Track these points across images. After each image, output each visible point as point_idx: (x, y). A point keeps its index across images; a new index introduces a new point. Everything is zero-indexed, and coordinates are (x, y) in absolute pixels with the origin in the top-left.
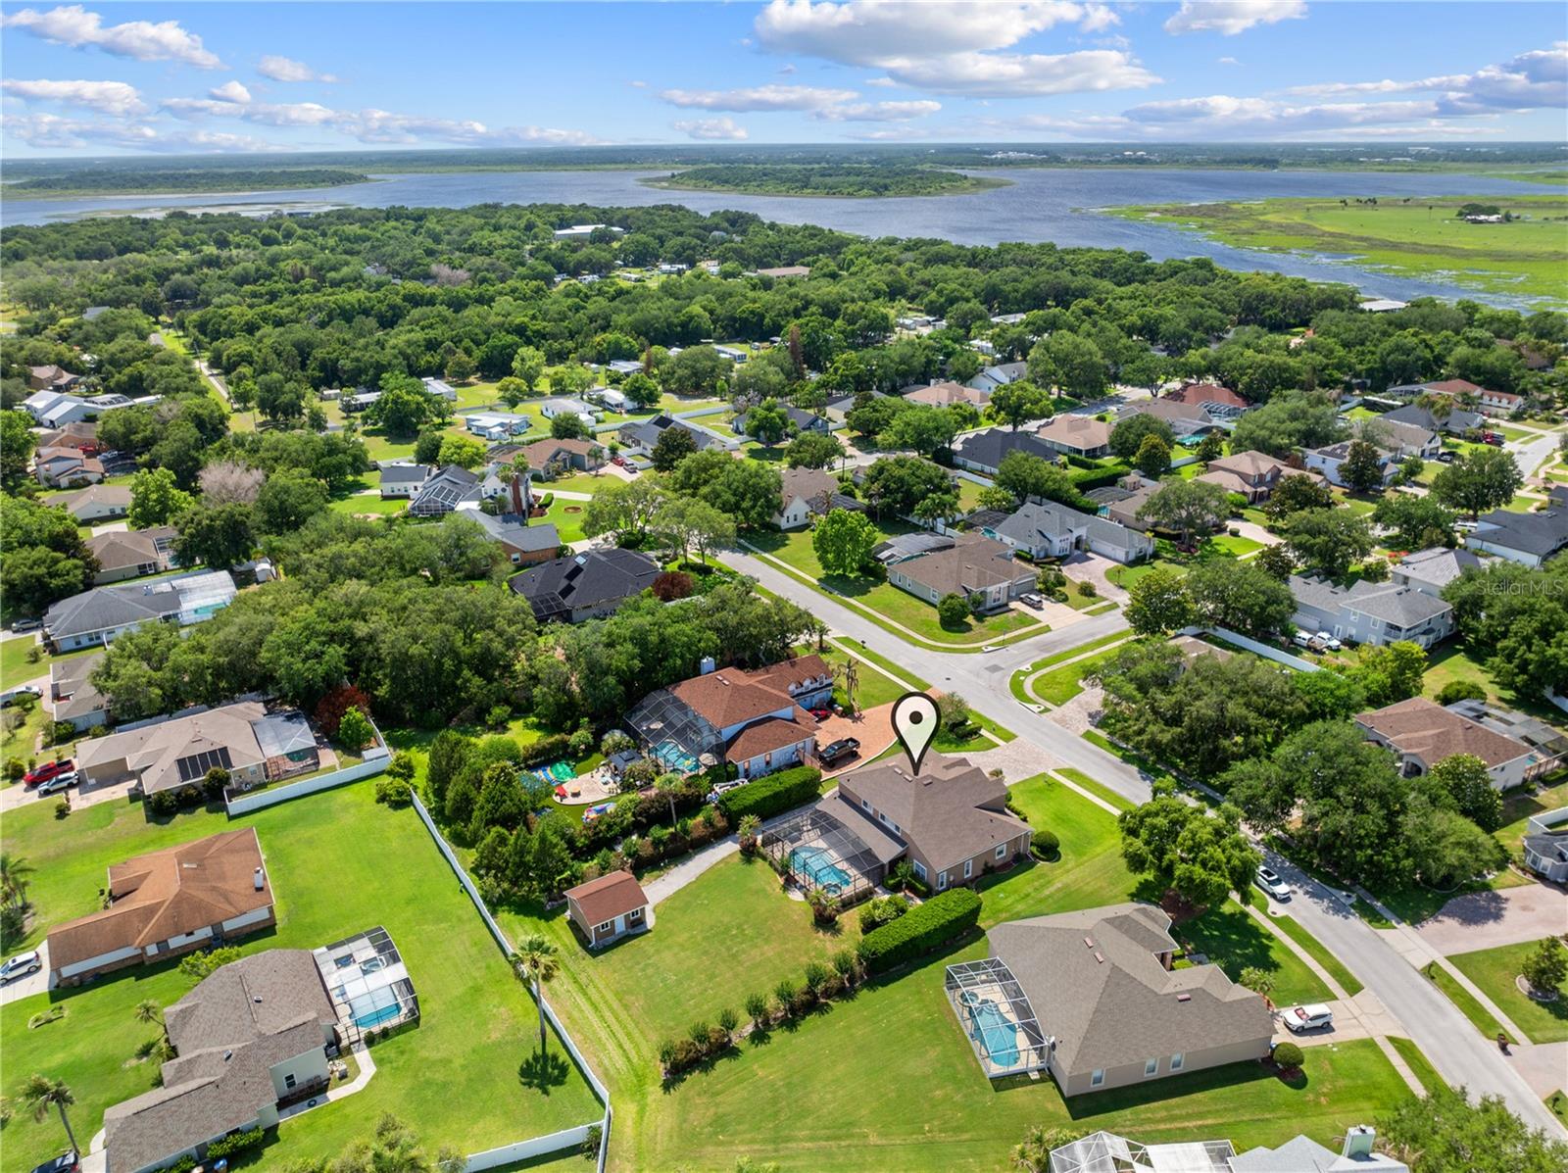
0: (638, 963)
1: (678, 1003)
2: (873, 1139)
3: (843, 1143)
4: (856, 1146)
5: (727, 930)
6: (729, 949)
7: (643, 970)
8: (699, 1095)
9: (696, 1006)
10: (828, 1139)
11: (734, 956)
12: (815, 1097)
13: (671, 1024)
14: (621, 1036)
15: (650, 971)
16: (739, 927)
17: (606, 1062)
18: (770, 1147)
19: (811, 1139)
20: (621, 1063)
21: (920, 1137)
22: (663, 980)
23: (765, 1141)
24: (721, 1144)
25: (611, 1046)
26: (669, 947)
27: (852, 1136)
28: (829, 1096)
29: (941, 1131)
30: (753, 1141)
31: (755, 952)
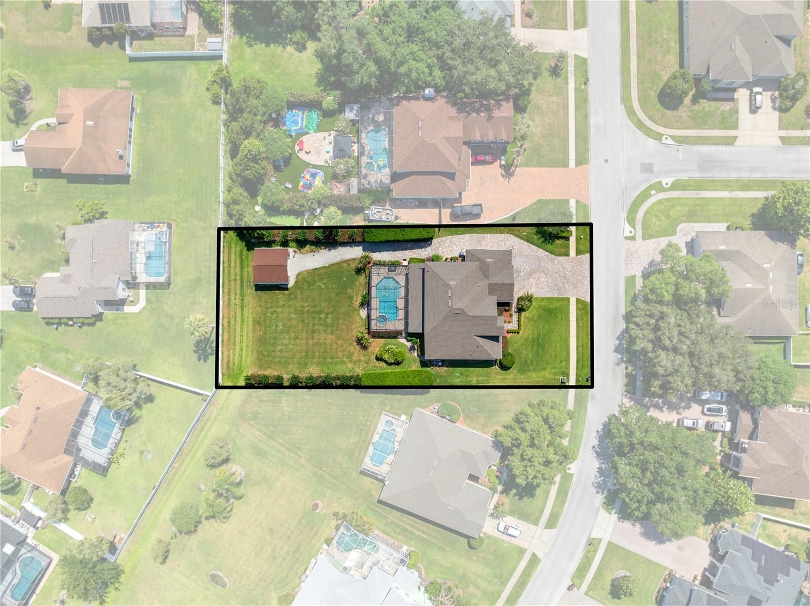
0: (272, 307)
1: (275, 344)
2: (302, 460)
3: (291, 454)
4: (295, 458)
5: (320, 313)
6: (314, 325)
7: (272, 313)
8: (256, 397)
9: (281, 351)
10: (287, 449)
11: (313, 331)
12: (295, 429)
13: (266, 353)
14: (244, 345)
15: (274, 316)
16: (327, 314)
17: (231, 357)
18: (266, 438)
19: (282, 445)
20: (236, 361)
21: (319, 471)
22: (277, 326)
23: (265, 434)
24: (251, 425)
25: (238, 348)
26: (290, 307)
27: (296, 454)
28: (300, 431)
29: (328, 474)
30: (262, 431)
31: (323, 336)
